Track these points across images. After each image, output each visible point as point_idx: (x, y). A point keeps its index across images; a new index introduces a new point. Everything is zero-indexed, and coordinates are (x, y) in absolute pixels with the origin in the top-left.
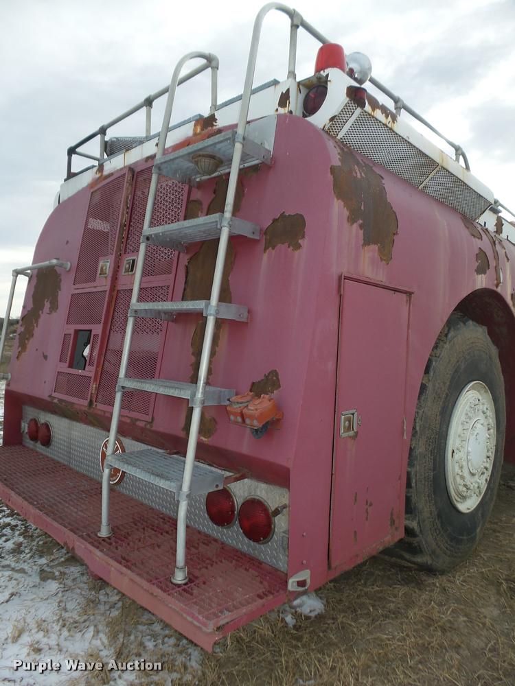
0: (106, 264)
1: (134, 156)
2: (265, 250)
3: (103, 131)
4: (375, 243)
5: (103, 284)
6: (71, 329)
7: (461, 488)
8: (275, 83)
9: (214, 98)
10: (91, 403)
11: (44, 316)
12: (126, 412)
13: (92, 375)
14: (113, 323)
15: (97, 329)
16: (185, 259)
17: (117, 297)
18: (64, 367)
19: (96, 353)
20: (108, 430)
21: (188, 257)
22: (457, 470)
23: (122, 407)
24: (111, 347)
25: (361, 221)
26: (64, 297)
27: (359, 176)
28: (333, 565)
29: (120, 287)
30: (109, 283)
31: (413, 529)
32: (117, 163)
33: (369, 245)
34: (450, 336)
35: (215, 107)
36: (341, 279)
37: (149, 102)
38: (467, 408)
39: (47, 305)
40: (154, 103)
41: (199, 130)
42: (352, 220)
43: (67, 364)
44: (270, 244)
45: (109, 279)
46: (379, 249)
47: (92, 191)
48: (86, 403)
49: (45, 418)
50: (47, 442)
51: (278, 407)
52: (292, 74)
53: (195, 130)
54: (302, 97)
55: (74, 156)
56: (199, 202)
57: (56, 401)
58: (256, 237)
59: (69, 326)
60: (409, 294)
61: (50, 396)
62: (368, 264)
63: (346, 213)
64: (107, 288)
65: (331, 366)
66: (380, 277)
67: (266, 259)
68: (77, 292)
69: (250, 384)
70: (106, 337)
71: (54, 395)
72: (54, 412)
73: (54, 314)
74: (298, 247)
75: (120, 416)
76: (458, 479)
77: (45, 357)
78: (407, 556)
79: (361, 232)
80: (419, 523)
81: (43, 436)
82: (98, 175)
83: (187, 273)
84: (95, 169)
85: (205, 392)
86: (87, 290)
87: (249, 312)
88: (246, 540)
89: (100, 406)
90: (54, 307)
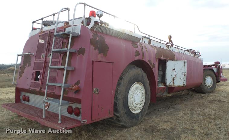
0: (43, 55)
1: (50, 28)
2: (78, 55)
3: (42, 19)
4: (102, 53)
5: (43, 60)
6: (34, 71)
7: (133, 107)
8: (81, 18)
9: (69, 18)
10: (40, 89)
11: (27, 68)
12: (48, 91)
13: (40, 82)
14: (45, 70)
15: (41, 71)
16: (62, 55)
17: (46, 63)
18: (33, 81)
19: (41, 77)
20: (44, 96)
21: (63, 55)
22: (131, 103)
23: (47, 89)
24: (45, 75)
25: (98, 49)
26: (32, 63)
27: (98, 39)
28: (93, 120)
29: (47, 61)
30: (44, 60)
31: (118, 116)
32: (46, 29)
33: (100, 53)
34: (129, 71)
35: (69, 20)
36: (93, 61)
37: (54, 15)
38: (134, 88)
39: (28, 64)
40: (55, 15)
41: (65, 25)
42: (95, 49)
43: (34, 80)
44: (79, 54)
45: (44, 59)
46: (103, 54)
47: (39, 35)
48: (39, 89)
49: (27, 94)
50: (28, 101)
51: (79, 87)
52: (84, 16)
53: (64, 24)
54: (86, 21)
55: (34, 23)
56: (65, 42)
57: (31, 89)
58: (76, 52)
59: (34, 70)
60: (113, 63)
61: (29, 88)
62: (100, 57)
63: (94, 48)
64: (44, 61)
65: (91, 79)
66: (104, 60)
67: (78, 57)
68: (36, 61)
69: (74, 83)
70: (44, 73)
71: (30, 88)
72: (30, 93)
73: (29, 67)
74: (84, 55)
75: (47, 92)
76: (132, 105)
77: (28, 78)
78: (118, 123)
79: (98, 51)
80: (120, 115)
81: (27, 99)
82: (41, 31)
83: (62, 59)
84: (40, 29)
85: (64, 85)
86: (39, 61)
87: (75, 68)
88: (75, 116)
89: (43, 90)
90: (30, 65)
